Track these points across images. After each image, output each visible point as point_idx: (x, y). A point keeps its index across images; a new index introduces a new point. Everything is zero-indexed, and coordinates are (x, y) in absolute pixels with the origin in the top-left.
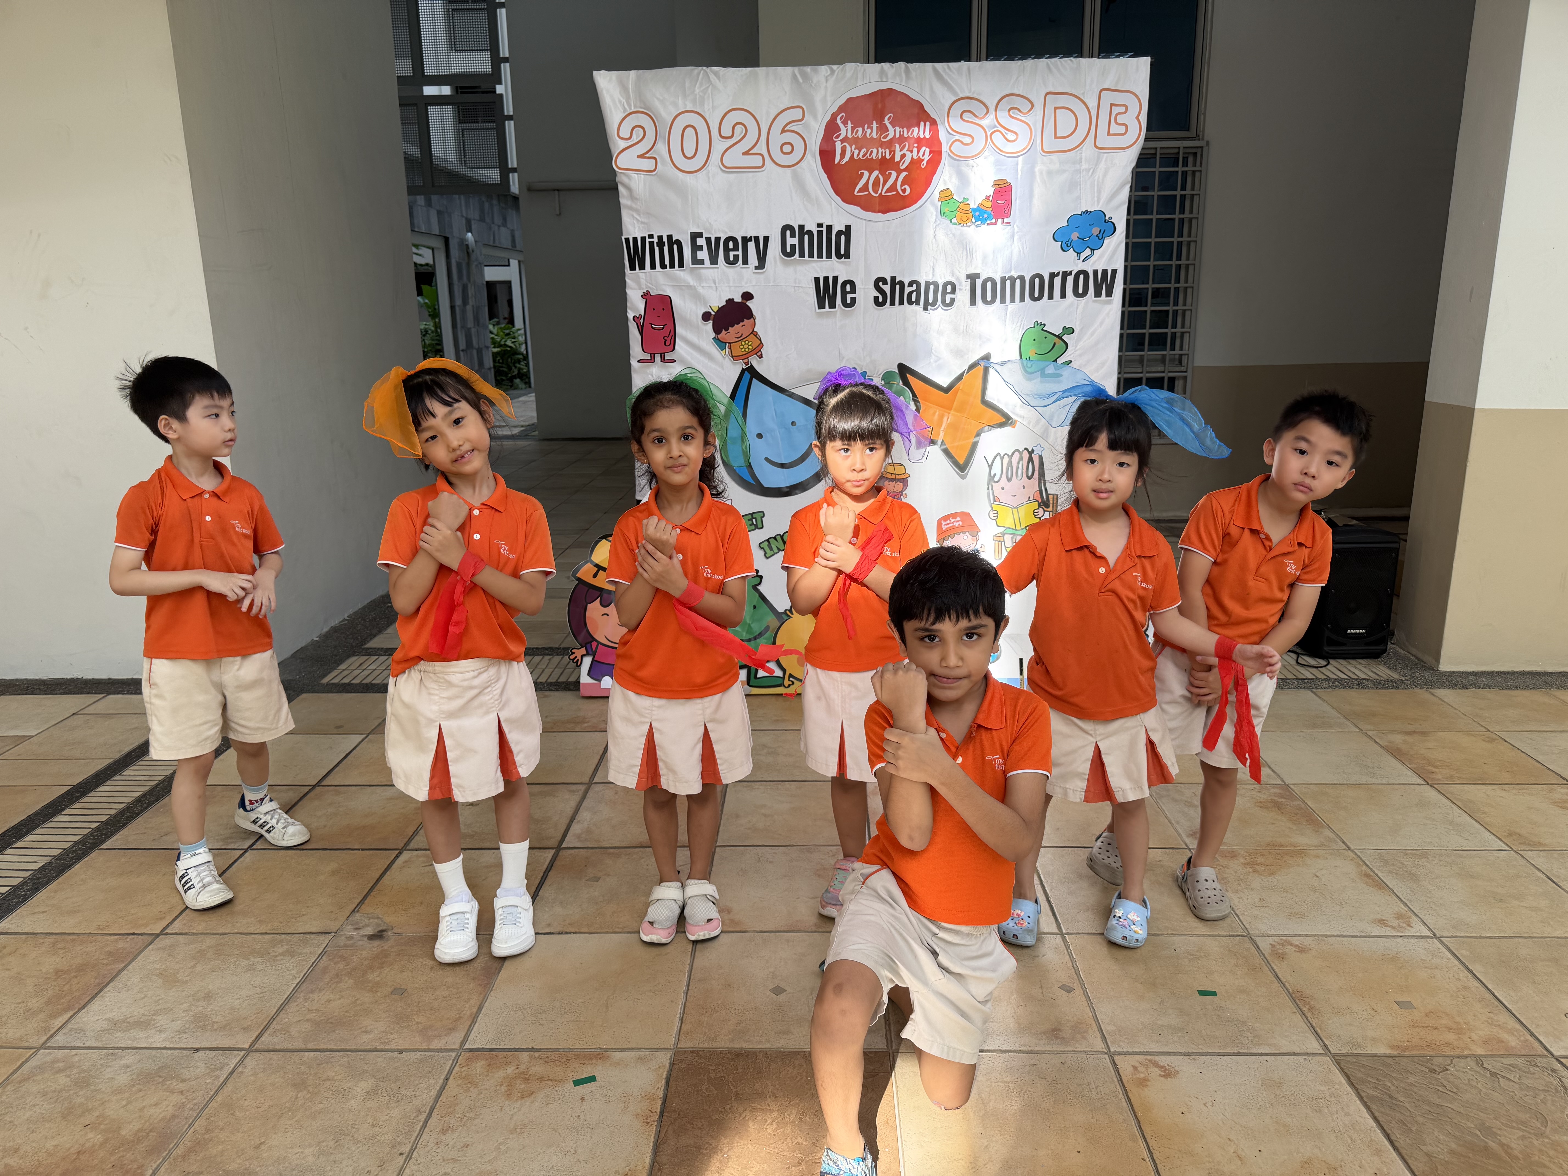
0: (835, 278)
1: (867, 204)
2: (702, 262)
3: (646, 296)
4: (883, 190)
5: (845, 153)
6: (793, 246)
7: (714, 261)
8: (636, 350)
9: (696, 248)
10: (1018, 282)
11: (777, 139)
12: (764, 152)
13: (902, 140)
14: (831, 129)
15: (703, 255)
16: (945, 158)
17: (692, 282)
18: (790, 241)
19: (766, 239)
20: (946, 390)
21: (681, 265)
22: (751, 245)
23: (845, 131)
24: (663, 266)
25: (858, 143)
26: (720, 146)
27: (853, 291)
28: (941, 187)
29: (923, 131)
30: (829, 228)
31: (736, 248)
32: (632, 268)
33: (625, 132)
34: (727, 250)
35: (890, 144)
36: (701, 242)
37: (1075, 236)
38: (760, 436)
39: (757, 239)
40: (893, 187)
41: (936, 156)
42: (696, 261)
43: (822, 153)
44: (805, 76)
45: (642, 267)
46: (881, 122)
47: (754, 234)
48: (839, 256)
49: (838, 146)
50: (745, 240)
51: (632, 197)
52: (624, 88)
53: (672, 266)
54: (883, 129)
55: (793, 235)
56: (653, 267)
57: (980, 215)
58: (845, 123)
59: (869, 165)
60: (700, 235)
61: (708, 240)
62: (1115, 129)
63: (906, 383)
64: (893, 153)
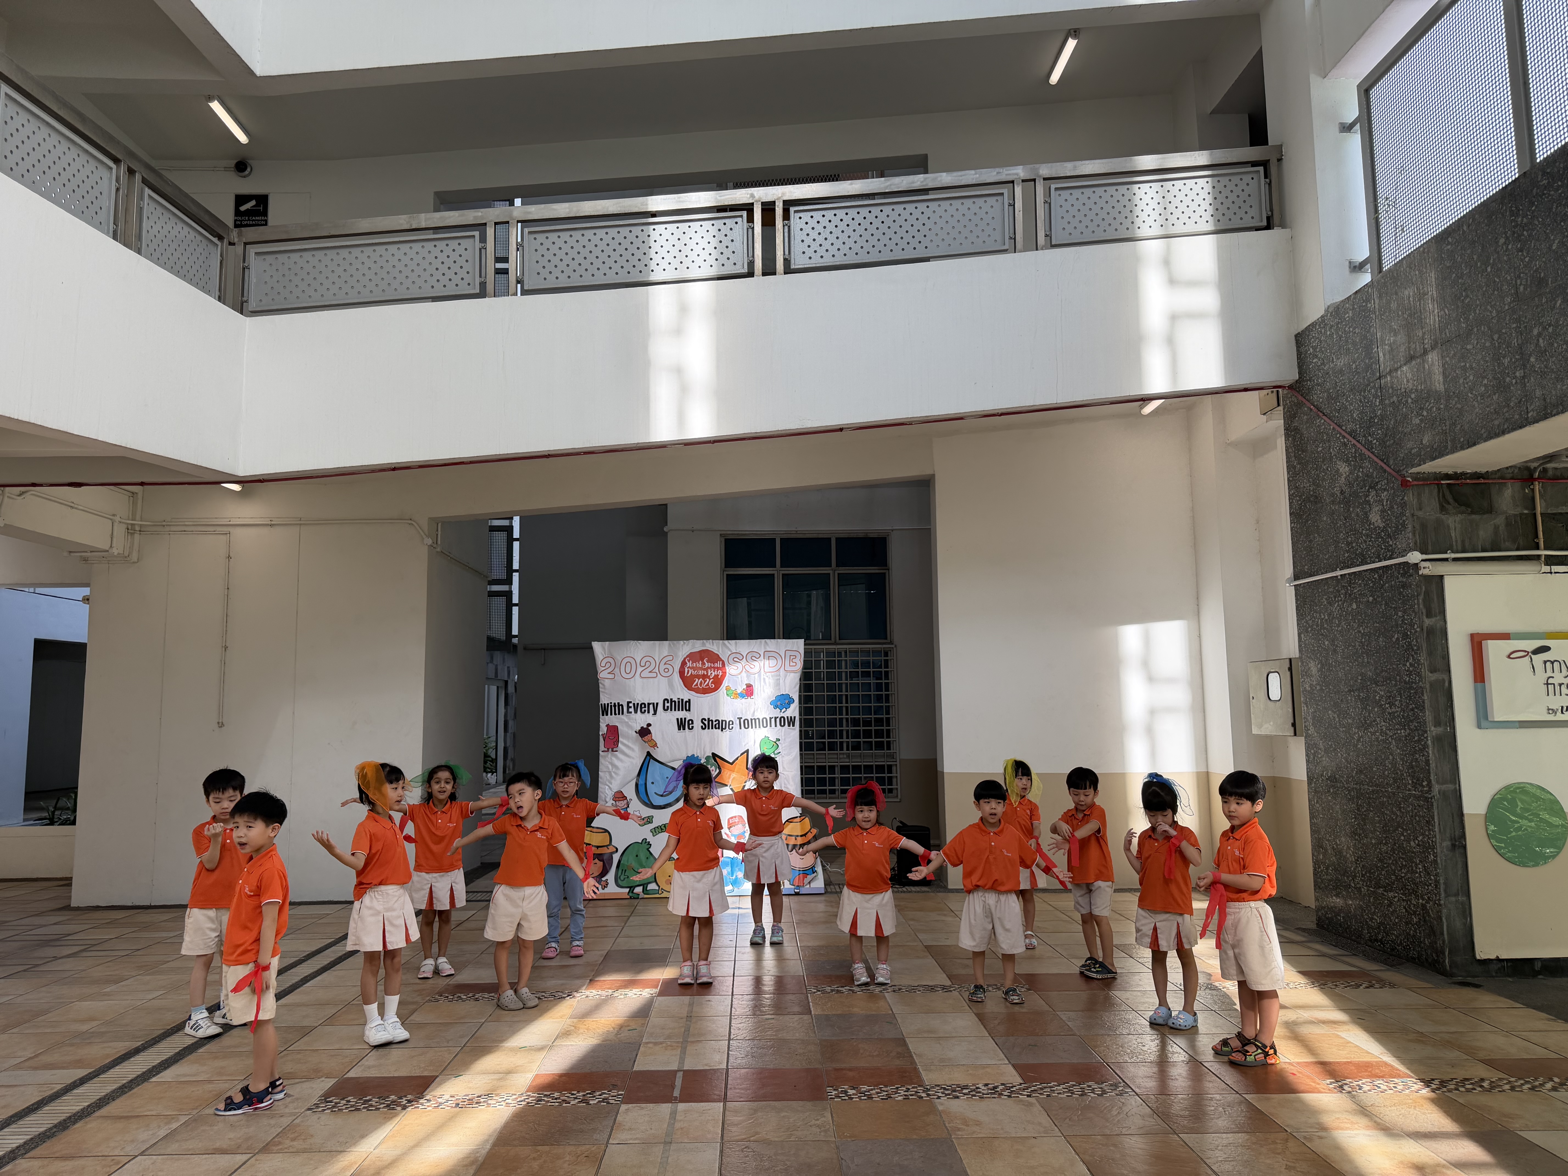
0: (685, 719)
1: (697, 691)
2: (631, 712)
3: (608, 726)
4: (704, 686)
5: (688, 672)
6: (668, 707)
7: (636, 712)
8: (602, 747)
9: (629, 707)
10: (757, 720)
11: (662, 667)
12: (657, 671)
13: (711, 668)
14: (684, 663)
15: (632, 710)
16: (727, 674)
17: (627, 720)
18: (667, 705)
19: (657, 704)
20: (732, 764)
21: (623, 714)
22: (651, 706)
23: (689, 664)
24: (615, 714)
25: (694, 669)
26: (640, 669)
27: (692, 723)
28: (726, 685)
29: (719, 664)
30: (682, 700)
31: (645, 707)
32: (603, 715)
33: (603, 664)
34: (641, 708)
35: (706, 669)
36: (631, 705)
37: (779, 703)
38: (653, 783)
39: (653, 704)
40: (708, 685)
41: (724, 674)
42: (628, 712)
43: (680, 672)
44: (673, 644)
45: (607, 715)
46: (703, 661)
47: (652, 702)
48: (686, 710)
49: (686, 670)
50: (649, 704)
51: (604, 688)
52: (604, 649)
53: (619, 714)
54: (703, 664)
55: (668, 702)
56: (611, 714)
57: (742, 696)
58: (689, 661)
59: (698, 677)
60: (631, 702)
61: (634, 704)
62: (792, 664)
63: (715, 760)
64: (707, 672)
